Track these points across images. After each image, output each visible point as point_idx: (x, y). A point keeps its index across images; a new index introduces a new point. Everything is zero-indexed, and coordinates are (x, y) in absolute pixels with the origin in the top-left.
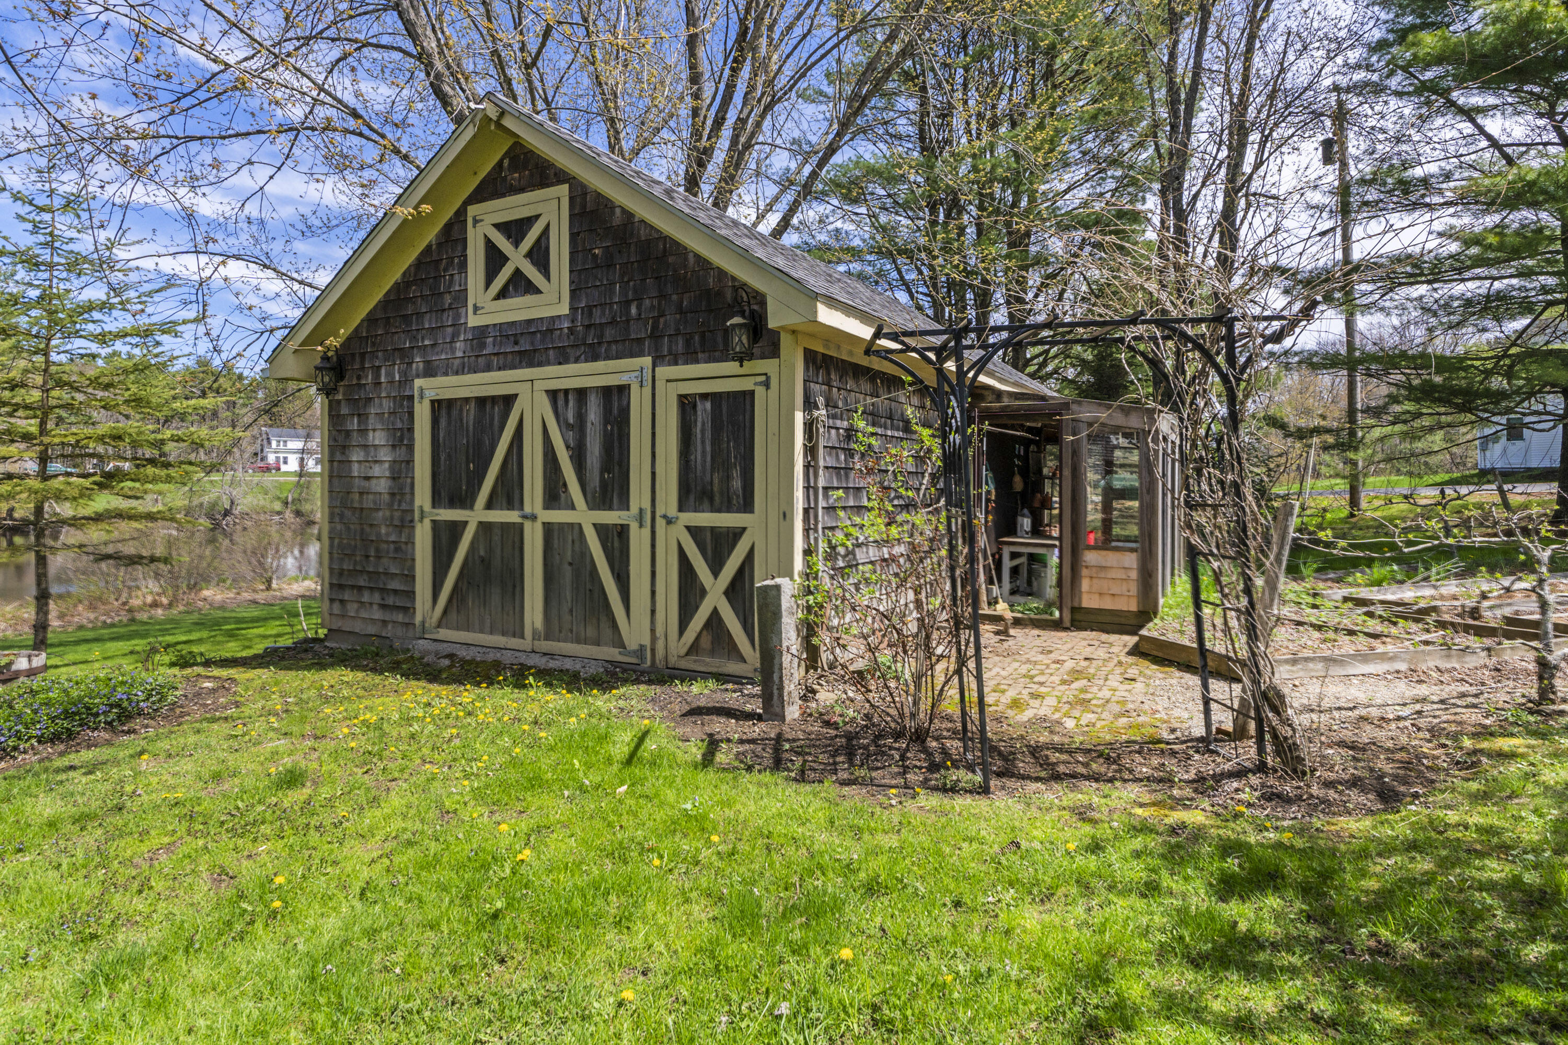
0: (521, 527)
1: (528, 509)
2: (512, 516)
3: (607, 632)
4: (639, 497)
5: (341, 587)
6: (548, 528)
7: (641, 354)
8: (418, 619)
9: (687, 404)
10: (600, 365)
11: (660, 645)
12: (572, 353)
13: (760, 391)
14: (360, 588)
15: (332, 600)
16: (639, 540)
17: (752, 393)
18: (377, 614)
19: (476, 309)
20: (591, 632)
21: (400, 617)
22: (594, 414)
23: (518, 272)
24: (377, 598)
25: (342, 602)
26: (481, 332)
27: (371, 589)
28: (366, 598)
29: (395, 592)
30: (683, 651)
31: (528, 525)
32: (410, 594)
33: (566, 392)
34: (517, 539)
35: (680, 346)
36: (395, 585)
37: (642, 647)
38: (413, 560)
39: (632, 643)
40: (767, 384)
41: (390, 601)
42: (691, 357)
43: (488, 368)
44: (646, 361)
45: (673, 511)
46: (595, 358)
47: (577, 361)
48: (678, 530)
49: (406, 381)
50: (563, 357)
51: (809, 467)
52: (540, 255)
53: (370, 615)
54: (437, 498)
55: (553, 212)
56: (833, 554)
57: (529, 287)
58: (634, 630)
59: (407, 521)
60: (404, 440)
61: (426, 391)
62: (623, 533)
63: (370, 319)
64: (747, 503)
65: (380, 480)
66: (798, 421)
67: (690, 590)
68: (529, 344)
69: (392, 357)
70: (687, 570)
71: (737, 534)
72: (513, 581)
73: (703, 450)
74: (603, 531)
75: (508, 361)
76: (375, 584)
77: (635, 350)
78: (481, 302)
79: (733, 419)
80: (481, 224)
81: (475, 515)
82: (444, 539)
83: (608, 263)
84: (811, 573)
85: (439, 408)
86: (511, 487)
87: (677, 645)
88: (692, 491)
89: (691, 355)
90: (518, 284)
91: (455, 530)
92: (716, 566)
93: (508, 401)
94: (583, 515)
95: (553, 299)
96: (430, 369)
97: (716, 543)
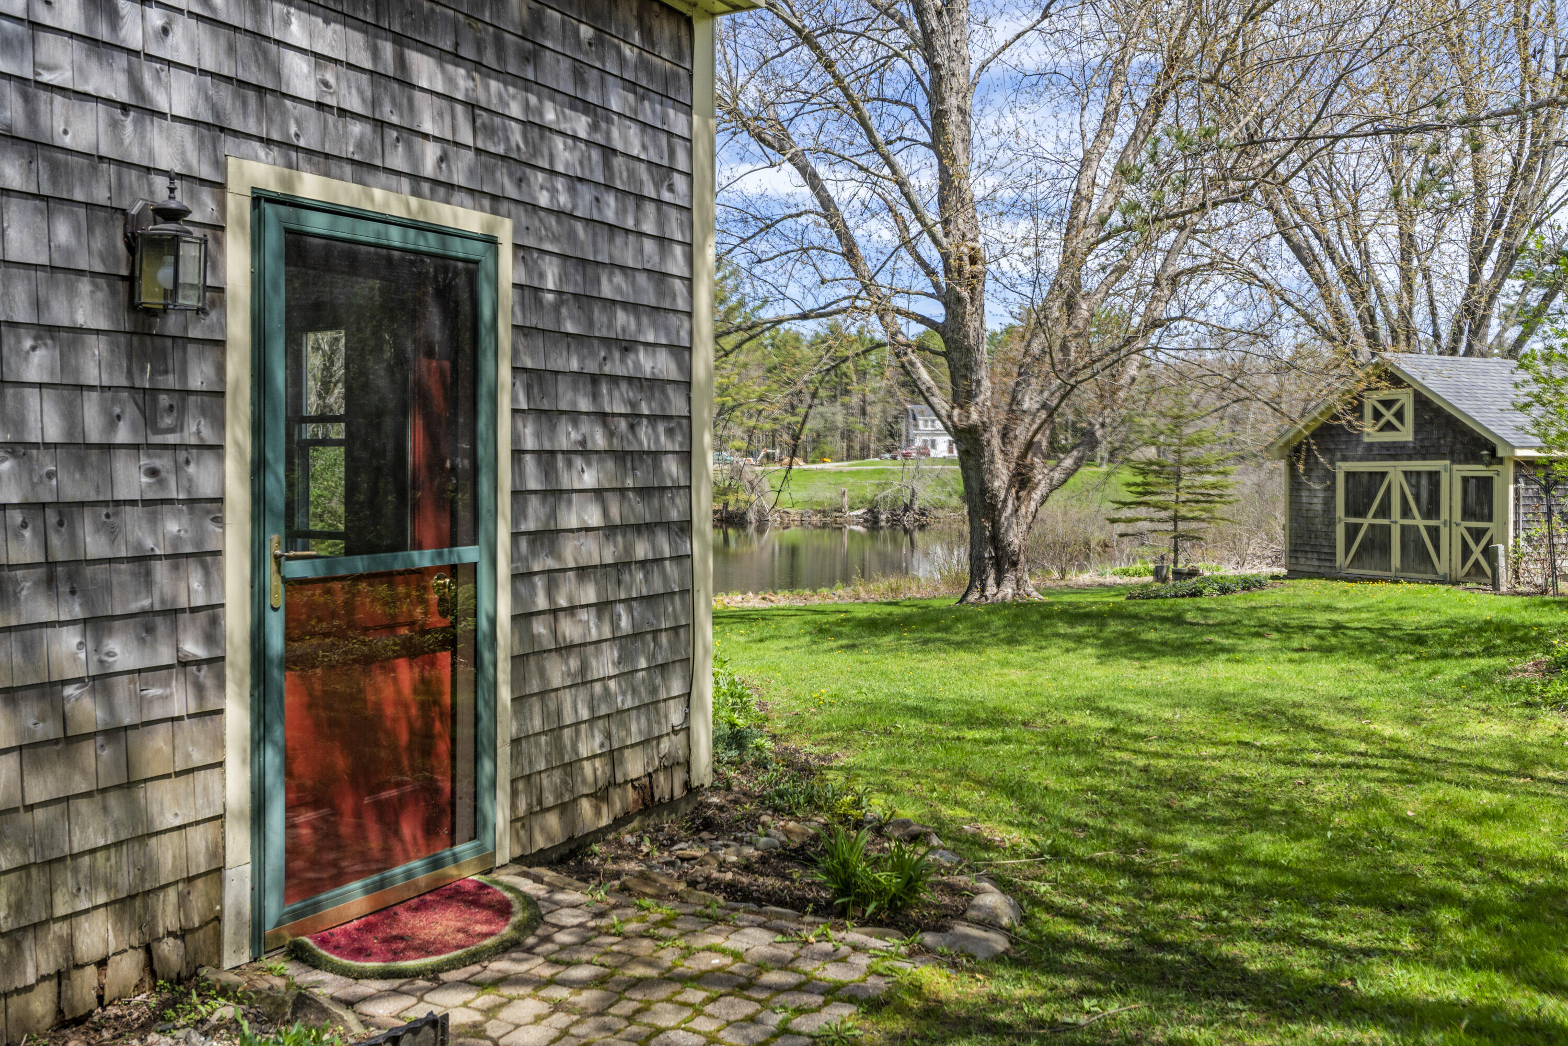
0: (1390, 527)
1: (1393, 519)
2: (1385, 522)
3: (1430, 570)
4: (1444, 513)
5: (1297, 550)
6: (1403, 528)
7: (1445, 459)
8: (1339, 565)
9: (1465, 480)
10: (1427, 462)
11: (1453, 570)
12: (1414, 456)
13: (1495, 477)
14: (1307, 551)
15: (1291, 557)
16: (1444, 533)
17: (1492, 478)
18: (1317, 563)
19: (1368, 435)
20: (1421, 568)
21: (1328, 564)
22: (1424, 482)
23: (1389, 422)
24: (1316, 556)
25: (1296, 558)
26: (1371, 445)
27: (1313, 552)
28: (1310, 556)
29: (1325, 553)
30: (1462, 575)
31: (1393, 526)
32: (1333, 554)
33: (1412, 472)
34: (1388, 532)
35: (1461, 458)
36: (1325, 550)
37: (1445, 574)
38: (1335, 540)
39: (1440, 572)
40: (1498, 475)
41: (1323, 557)
43: (1374, 460)
44: (1448, 462)
45: (1459, 521)
46: (1425, 459)
47: (1416, 460)
48: (1461, 528)
49: (1332, 463)
50: (1410, 458)
51: (1517, 506)
52: (1399, 415)
53: (1312, 563)
54: (1348, 513)
55: (1406, 399)
56: (1529, 539)
57: (1394, 428)
58: (1442, 568)
59: (1332, 523)
60: (1331, 489)
61: (1343, 467)
62: (1437, 529)
63: (1313, 435)
64: (1490, 519)
65: (1318, 505)
66: (1511, 488)
67: (1466, 552)
68: (1394, 452)
69: (1324, 451)
70: (1465, 544)
71: (1486, 530)
72: (1386, 549)
73: (1472, 498)
74: (1428, 528)
75: (1384, 458)
76: (1316, 550)
77: (1442, 457)
78: (1370, 432)
79: (1485, 486)
80: (1371, 401)
81: (1367, 521)
82: (1351, 531)
83: (1431, 422)
84: (1516, 545)
85: (1349, 475)
86: (1384, 510)
87: (1461, 573)
88: (1467, 514)
89: (1467, 461)
90: (1389, 426)
91: (1357, 527)
92: (1477, 542)
93: (1384, 474)
94: (1419, 521)
95: (1406, 434)
96: (1344, 459)
97: (1478, 535)
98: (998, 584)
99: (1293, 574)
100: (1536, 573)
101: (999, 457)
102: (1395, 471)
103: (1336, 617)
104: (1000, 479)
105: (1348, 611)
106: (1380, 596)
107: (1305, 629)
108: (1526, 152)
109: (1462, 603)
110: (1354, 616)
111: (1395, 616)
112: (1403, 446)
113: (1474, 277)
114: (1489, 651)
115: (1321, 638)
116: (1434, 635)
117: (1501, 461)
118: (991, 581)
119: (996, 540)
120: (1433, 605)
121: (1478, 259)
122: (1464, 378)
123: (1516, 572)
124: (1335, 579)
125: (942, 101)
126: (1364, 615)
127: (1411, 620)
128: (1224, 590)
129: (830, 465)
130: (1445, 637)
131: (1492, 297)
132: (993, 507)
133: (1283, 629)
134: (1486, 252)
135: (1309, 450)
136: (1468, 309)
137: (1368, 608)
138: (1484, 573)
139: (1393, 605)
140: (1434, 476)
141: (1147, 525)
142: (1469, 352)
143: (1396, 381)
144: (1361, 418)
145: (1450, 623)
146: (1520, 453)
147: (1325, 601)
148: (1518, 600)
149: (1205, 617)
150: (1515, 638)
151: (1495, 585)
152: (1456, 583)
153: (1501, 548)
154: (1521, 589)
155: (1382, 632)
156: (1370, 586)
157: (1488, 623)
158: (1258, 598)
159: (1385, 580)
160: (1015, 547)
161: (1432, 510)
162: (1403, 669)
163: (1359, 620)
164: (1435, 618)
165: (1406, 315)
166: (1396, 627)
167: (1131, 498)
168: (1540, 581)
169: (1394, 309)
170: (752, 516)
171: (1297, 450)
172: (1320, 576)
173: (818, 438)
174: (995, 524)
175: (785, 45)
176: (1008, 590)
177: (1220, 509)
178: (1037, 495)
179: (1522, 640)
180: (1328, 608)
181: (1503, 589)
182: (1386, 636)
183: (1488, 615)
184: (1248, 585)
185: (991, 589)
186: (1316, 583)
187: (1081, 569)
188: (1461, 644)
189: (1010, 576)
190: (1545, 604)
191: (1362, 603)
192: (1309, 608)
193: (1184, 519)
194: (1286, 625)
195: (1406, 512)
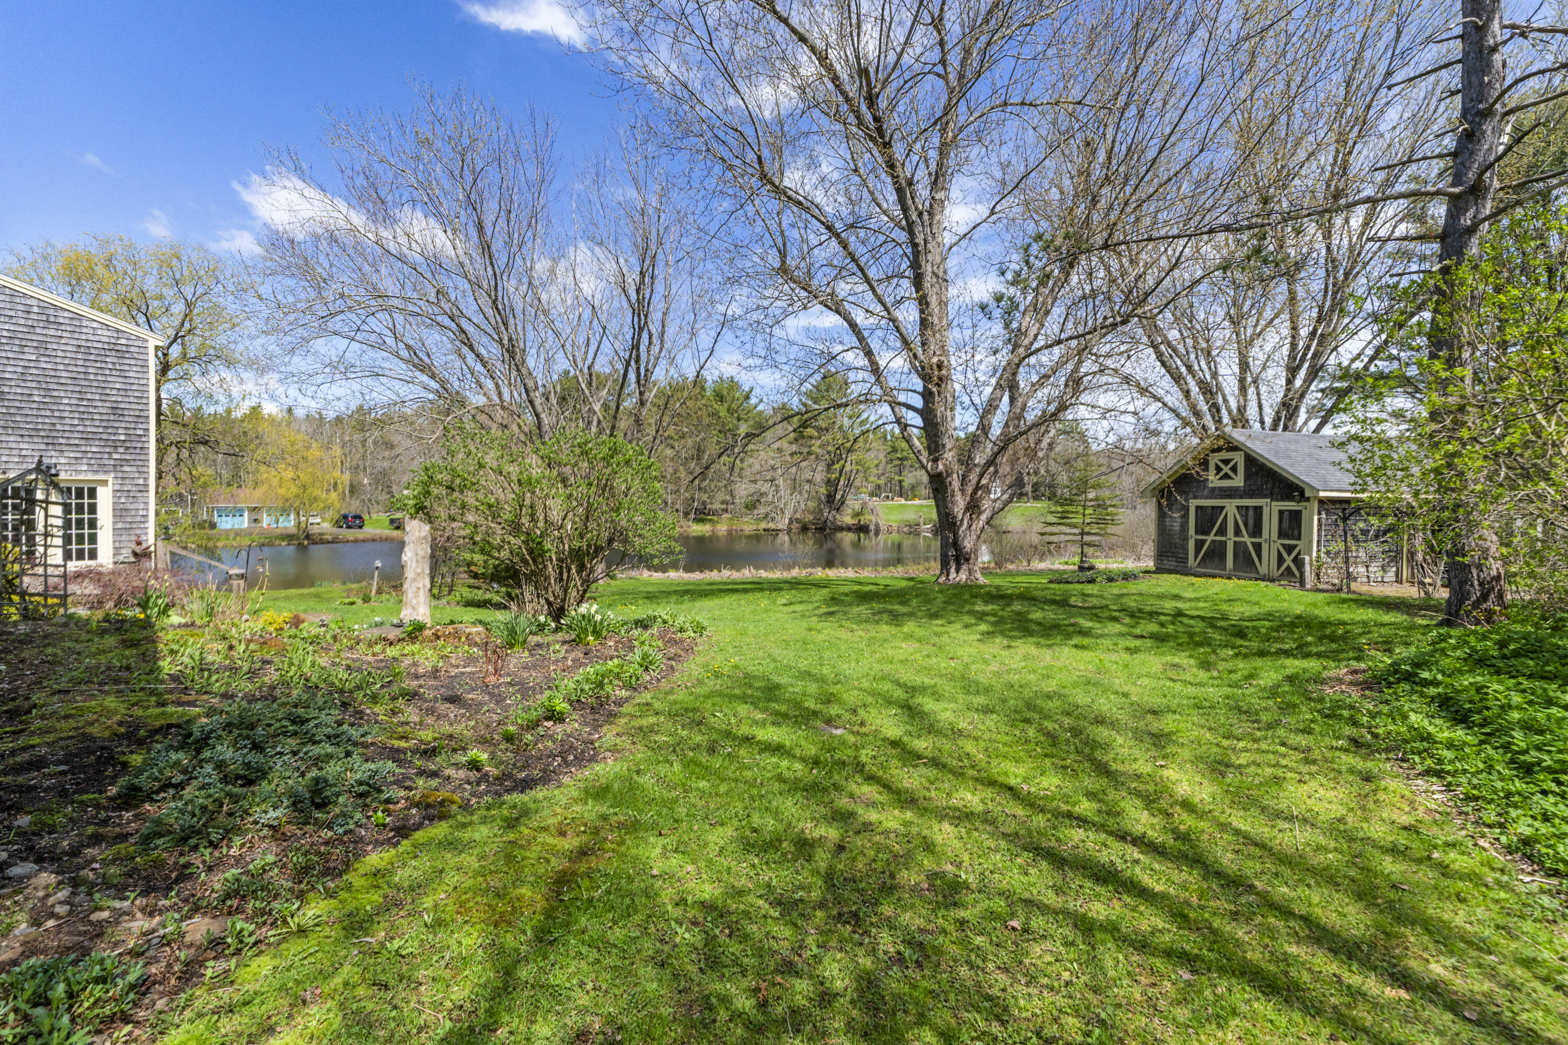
0: (1226, 542)
1: (1228, 537)
2: (1223, 539)
3: (1253, 568)
4: (1265, 534)
5: (1161, 556)
6: (1235, 543)
7: (1267, 498)
8: (1189, 565)
9: (1281, 513)
10: (1253, 500)
11: (1271, 572)
12: (1244, 496)
13: (1304, 511)
14: (1168, 556)
15: (1158, 560)
16: (1265, 547)
17: (1301, 511)
18: (1174, 564)
19: (1212, 482)
20: (1248, 567)
21: (1182, 565)
22: (1251, 513)
23: (1226, 473)
24: (1175, 558)
25: (1161, 560)
26: (1214, 489)
28: (1171, 558)
29: (1181, 558)
30: (1278, 575)
31: (1228, 542)
32: (1187, 559)
33: (1242, 507)
34: (1224, 546)
35: (1279, 497)
36: (1181, 556)
37: (1265, 573)
38: (1188, 549)
39: (1261, 573)
40: (1306, 509)
41: (1180, 560)
43: (1215, 499)
44: (1268, 500)
45: (1276, 539)
46: (1252, 498)
47: (1246, 499)
48: (1277, 544)
49: (1187, 500)
50: (1241, 497)
51: (1319, 530)
52: (1234, 469)
53: (1172, 564)
54: (1197, 533)
55: (1238, 458)
56: (1328, 553)
57: (1230, 478)
58: (1263, 570)
59: (1186, 539)
60: (1186, 516)
61: (1193, 503)
62: (1260, 544)
63: (1174, 482)
64: (1299, 538)
65: (1177, 526)
66: (1316, 518)
67: (1281, 560)
68: (1230, 493)
69: (1181, 493)
70: (1280, 554)
71: (1295, 546)
72: (1223, 556)
73: (1286, 524)
74: (1253, 544)
75: (1222, 497)
76: (1174, 555)
77: (1265, 497)
78: (1213, 480)
79: (1296, 517)
80: (1214, 459)
81: (1211, 538)
82: (1199, 545)
83: (1257, 473)
84: (1318, 557)
85: (1197, 508)
86: (1222, 531)
87: (1276, 574)
88: (1282, 534)
89: (1282, 500)
90: (1226, 476)
91: (1203, 542)
92: (1289, 554)
93: (1222, 508)
94: (1247, 539)
95: (1238, 481)
96: (1195, 498)
97: (1290, 549)
98: (957, 571)
99: (1159, 570)
100: (1333, 576)
101: (958, 495)
102: (1231, 507)
103: (1180, 605)
104: (959, 504)
105: (1190, 600)
106: (1216, 589)
107: (1153, 615)
108: (1328, 304)
109: (1276, 598)
110: (1193, 604)
111: (1225, 607)
112: (1237, 489)
113: (1289, 382)
114: (1302, 651)
115: (1162, 625)
116: (1254, 628)
117: (1308, 500)
118: (953, 570)
119: (956, 544)
120: (1255, 598)
121: (1293, 371)
122: (1281, 445)
123: (1318, 575)
124: (1187, 575)
125: (920, 267)
126: (1201, 605)
127: (1237, 611)
128: (1111, 580)
129: (917, 502)
130: (1263, 631)
131: (1302, 396)
132: (954, 524)
133: (1136, 615)
134: (1299, 367)
135: (1170, 492)
136: (1284, 404)
137: (1205, 599)
138: (1294, 575)
139: (1224, 597)
140: (1258, 510)
141: (1063, 538)
142: (1285, 428)
143: (1234, 447)
144: (1207, 469)
145: (1268, 616)
146: (1322, 494)
147: (1175, 591)
148: (1320, 596)
149: (1084, 601)
150: (1324, 637)
151: (1302, 583)
152: (1272, 580)
153: (1307, 558)
154: (1321, 586)
155: (1210, 622)
156: (1211, 580)
157: (1299, 617)
158: (1132, 587)
159: (1221, 576)
160: (968, 549)
161: (1256, 531)
162: (1222, 666)
163: (1197, 609)
164: (1256, 609)
165: (1242, 410)
166: (1225, 618)
167: (1055, 520)
168: (1336, 581)
169: (1233, 405)
170: (872, 527)
171: (1162, 491)
172: (1176, 572)
173: (913, 487)
174: (956, 534)
175: (824, 238)
176: (963, 576)
177: (1110, 529)
178: (984, 517)
179: (1333, 639)
180: (1177, 597)
181: (1308, 586)
182: (1213, 626)
183: (1298, 609)
184: (1127, 576)
185: (953, 575)
186: (1173, 577)
187: (1041, 559)
188: (1276, 640)
189: (964, 567)
190: (1344, 601)
191: (1202, 594)
192: (1161, 597)
193: (1089, 534)
194: (1140, 611)
195: (1237, 532)
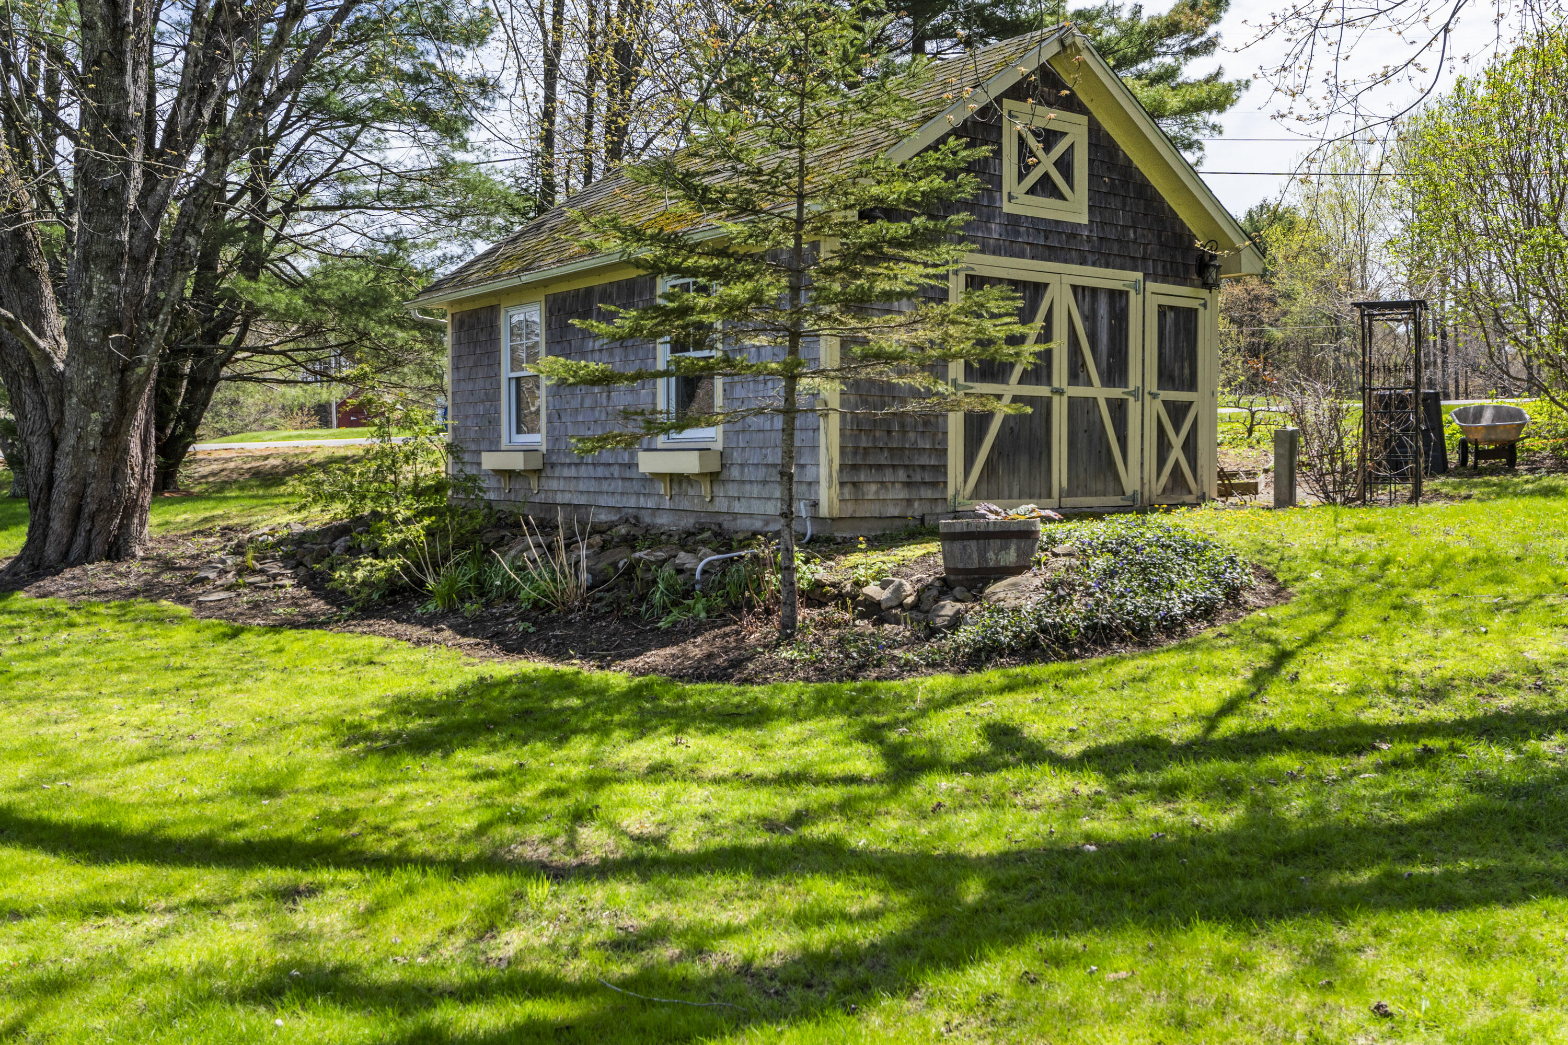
0: (1049, 400)
1: (1056, 384)
2: (1042, 391)
3: (1111, 486)
4: (1134, 380)
5: (855, 467)
6: (1073, 402)
7: (1135, 269)
8: (951, 491)
9: (1163, 311)
10: (1109, 272)
11: (1147, 487)
12: (1090, 258)
13: (1201, 309)
14: (879, 467)
15: (842, 484)
16: (1134, 408)
17: (1196, 310)
18: (902, 494)
19: (1010, 197)
20: (1100, 486)
21: (928, 493)
22: (1103, 309)
23: (1046, 176)
24: (902, 475)
25: (854, 484)
26: (1014, 220)
27: (894, 466)
28: (888, 476)
29: (923, 467)
30: (1160, 491)
31: (1056, 399)
32: (942, 469)
33: (1084, 288)
34: (1044, 411)
35: (1160, 271)
36: (924, 460)
37: (1135, 492)
38: (945, 433)
39: (1129, 492)
40: (1205, 306)
41: (917, 478)
42: (1165, 279)
43: (1022, 255)
44: (1139, 275)
45: (1155, 390)
46: (1107, 266)
47: (1094, 264)
48: (1157, 403)
50: (1083, 259)
52: (1065, 166)
53: (892, 495)
54: (970, 374)
55: (1076, 134)
57: (1056, 192)
58: (1130, 479)
62: (1123, 404)
64: (1192, 385)
67: (1163, 446)
68: (1059, 242)
70: (1161, 433)
71: (1189, 406)
72: (1040, 449)
73: (1170, 346)
74: (1110, 403)
75: (1039, 253)
76: (902, 461)
77: (1131, 264)
78: (1014, 193)
79: (1187, 326)
80: (1016, 125)
81: (1010, 390)
83: (1115, 189)
85: (970, 284)
86: (1040, 367)
87: (1156, 489)
88: (1166, 378)
89: (1167, 278)
90: (1047, 186)
92: (1177, 429)
94: (1097, 390)
95: (1075, 207)
97: (1177, 412)
102: (1060, 283)
112: (1069, 231)
140: (1118, 298)
152: (1149, 508)
161: (1117, 366)
195: (1076, 373)
